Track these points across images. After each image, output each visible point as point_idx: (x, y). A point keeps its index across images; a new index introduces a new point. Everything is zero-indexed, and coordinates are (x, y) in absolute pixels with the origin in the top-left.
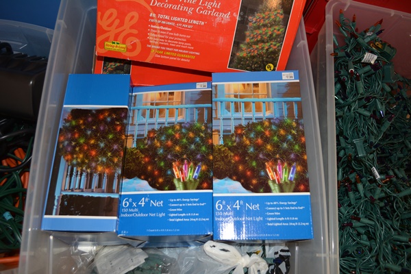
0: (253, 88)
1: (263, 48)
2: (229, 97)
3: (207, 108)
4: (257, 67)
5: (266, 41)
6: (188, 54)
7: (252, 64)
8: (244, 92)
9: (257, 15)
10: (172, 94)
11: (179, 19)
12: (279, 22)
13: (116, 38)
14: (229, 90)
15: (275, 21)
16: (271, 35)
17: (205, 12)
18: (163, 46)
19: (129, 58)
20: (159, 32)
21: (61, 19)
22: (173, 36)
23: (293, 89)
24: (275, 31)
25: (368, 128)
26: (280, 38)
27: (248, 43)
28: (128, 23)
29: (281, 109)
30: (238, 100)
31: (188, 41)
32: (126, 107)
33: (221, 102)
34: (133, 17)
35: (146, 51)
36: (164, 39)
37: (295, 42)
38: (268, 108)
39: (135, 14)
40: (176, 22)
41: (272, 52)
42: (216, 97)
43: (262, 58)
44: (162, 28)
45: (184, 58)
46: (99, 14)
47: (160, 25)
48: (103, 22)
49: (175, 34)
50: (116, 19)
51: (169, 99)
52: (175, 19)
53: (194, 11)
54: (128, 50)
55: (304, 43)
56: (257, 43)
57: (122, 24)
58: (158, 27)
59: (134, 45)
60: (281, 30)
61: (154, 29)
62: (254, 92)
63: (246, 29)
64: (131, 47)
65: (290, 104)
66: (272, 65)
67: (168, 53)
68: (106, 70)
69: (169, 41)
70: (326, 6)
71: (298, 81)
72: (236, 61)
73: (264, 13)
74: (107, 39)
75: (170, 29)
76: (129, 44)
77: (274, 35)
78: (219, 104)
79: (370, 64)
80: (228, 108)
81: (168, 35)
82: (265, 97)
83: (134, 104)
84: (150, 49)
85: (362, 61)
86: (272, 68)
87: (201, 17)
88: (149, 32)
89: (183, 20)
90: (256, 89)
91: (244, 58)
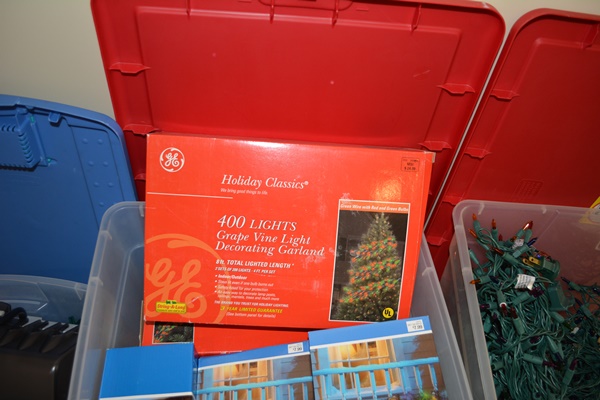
0: (368, 350)
1: (375, 289)
2: (336, 366)
3: (306, 383)
4: (370, 315)
5: (377, 279)
6: (272, 308)
7: (363, 312)
8: (356, 356)
9: (362, 248)
10: (254, 365)
11: (255, 264)
12: (392, 252)
13: (171, 297)
14: (335, 356)
15: (386, 252)
16: (384, 270)
17: (290, 252)
18: (237, 300)
19: (191, 320)
20: (229, 282)
21: (95, 275)
22: (249, 286)
23: (424, 346)
24: (389, 264)
25: (544, 383)
26: (396, 273)
27: (354, 285)
28: (186, 275)
29: (412, 377)
30: (349, 369)
31: (271, 291)
32: (190, 393)
33: (326, 375)
34: (193, 267)
35: (214, 308)
36: (238, 291)
37: (419, 270)
38: (394, 379)
39: (197, 263)
40: (253, 268)
41: (388, 292)
42: (317, 369)
43: (376, 302)
44: (234, 277)
45: (267, 313)
46: (147, 266)
47: (231, 273)
48: (152, 276)
49: (252, 284)
50: (171, 270)
51: (251, 374)
52: (251, 264)
53: (275, 252)
54: (189, 310)
55: (430, 269)
56: (366, 283)
57: (178, 276)
58: (228, 277)
59: (197, 304)
60: (396, 263)
61: (222, 279)
62: (371, 354)
63: (348, 267)
64: (192, 306)
65: (423, 368)
66: (390, 310)
67: (244, 309)
68: (159, 336)
69: (245, 293)
70: (453, 214)
71: (430, 332)
72: (340, 310)
73: (370, 243)
74: (159, 298)
75: (245, 278)
76: (189, 302)
77: (388, 270)
78: (323, 378)
79: (527, 289)
80: (336, 384)
81: (242, 286)
82: (387, 362)
83: (201, 384)
84: (219, 306)
85: (516, 287)
86: (392, 313)
87: (285, 258)
88: (217, 284)
89: (261, 264)
90: (372, 350)
91: (351, 304)
